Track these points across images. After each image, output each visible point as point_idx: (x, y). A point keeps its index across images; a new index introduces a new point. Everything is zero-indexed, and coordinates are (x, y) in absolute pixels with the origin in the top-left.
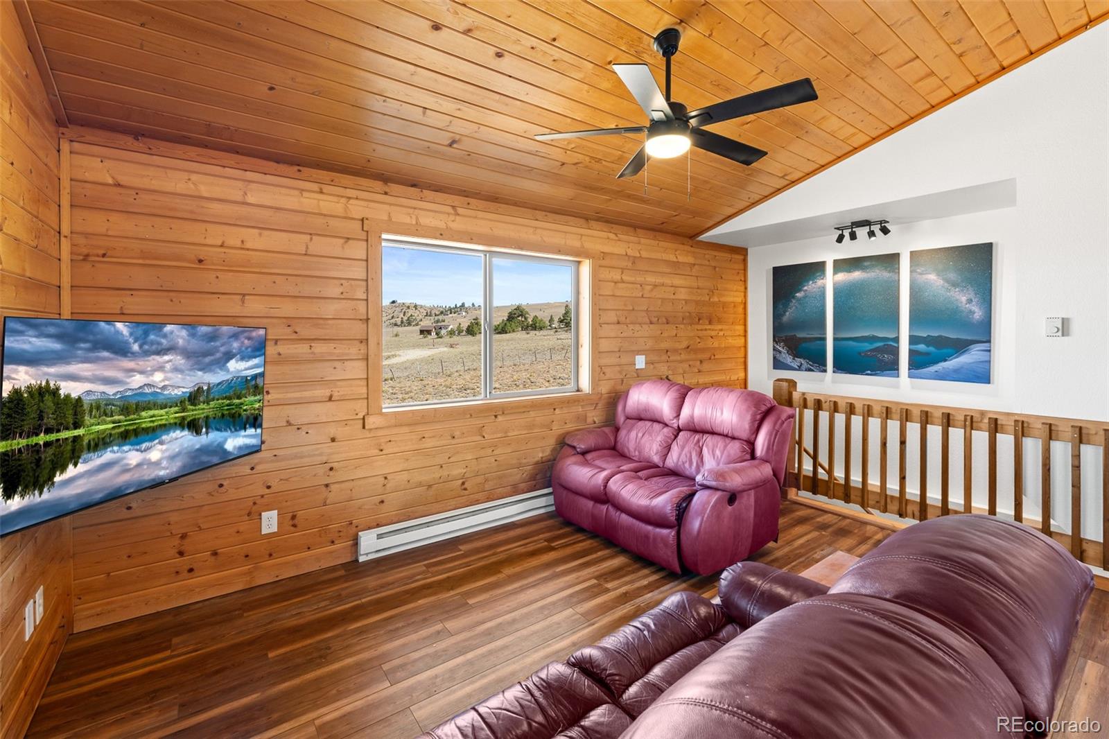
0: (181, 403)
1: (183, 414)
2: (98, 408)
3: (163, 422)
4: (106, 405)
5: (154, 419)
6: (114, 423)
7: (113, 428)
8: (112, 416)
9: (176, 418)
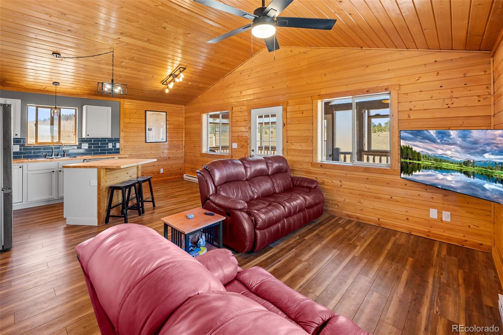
0: (460, 164)
1: (461, 168)
2: (426, 157)
3: (452, 168)
4: (428, 157)
5: (448, 166)
6: (432, 163)
7: (432, 164)
8: (431, 160)
9: (458, 168)
